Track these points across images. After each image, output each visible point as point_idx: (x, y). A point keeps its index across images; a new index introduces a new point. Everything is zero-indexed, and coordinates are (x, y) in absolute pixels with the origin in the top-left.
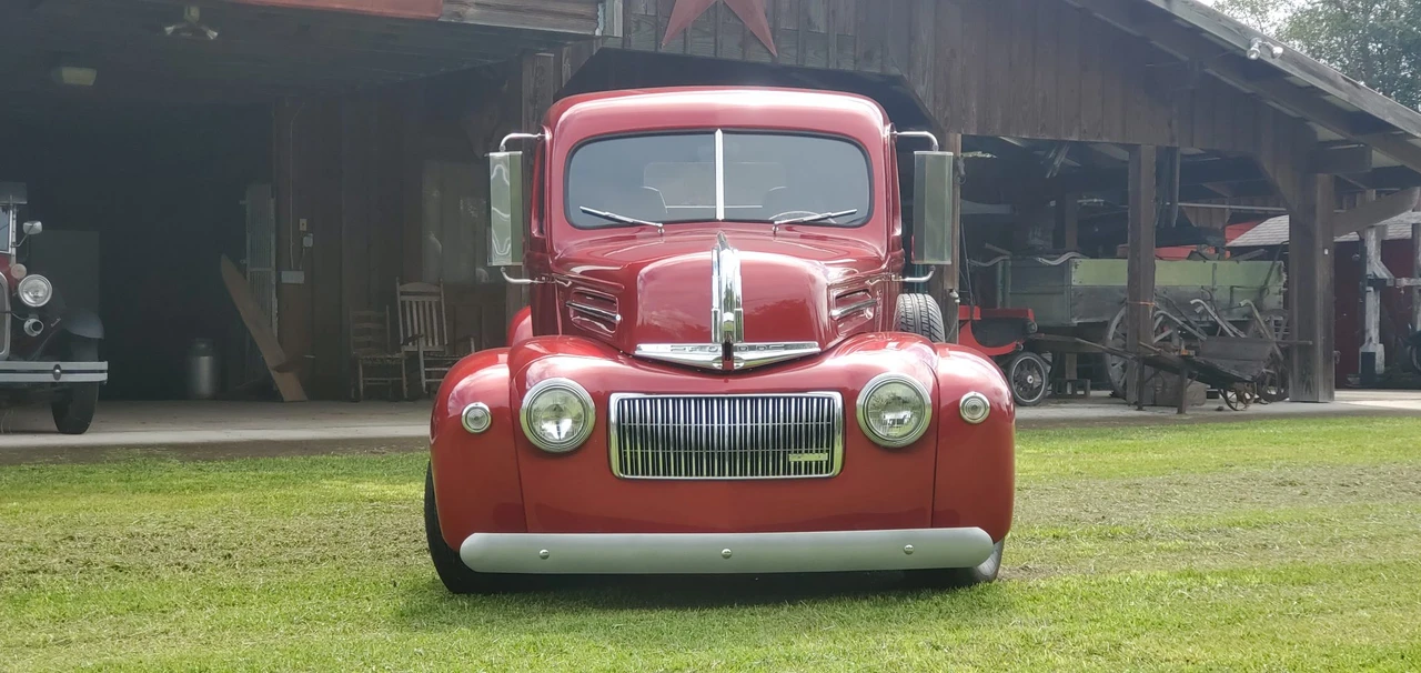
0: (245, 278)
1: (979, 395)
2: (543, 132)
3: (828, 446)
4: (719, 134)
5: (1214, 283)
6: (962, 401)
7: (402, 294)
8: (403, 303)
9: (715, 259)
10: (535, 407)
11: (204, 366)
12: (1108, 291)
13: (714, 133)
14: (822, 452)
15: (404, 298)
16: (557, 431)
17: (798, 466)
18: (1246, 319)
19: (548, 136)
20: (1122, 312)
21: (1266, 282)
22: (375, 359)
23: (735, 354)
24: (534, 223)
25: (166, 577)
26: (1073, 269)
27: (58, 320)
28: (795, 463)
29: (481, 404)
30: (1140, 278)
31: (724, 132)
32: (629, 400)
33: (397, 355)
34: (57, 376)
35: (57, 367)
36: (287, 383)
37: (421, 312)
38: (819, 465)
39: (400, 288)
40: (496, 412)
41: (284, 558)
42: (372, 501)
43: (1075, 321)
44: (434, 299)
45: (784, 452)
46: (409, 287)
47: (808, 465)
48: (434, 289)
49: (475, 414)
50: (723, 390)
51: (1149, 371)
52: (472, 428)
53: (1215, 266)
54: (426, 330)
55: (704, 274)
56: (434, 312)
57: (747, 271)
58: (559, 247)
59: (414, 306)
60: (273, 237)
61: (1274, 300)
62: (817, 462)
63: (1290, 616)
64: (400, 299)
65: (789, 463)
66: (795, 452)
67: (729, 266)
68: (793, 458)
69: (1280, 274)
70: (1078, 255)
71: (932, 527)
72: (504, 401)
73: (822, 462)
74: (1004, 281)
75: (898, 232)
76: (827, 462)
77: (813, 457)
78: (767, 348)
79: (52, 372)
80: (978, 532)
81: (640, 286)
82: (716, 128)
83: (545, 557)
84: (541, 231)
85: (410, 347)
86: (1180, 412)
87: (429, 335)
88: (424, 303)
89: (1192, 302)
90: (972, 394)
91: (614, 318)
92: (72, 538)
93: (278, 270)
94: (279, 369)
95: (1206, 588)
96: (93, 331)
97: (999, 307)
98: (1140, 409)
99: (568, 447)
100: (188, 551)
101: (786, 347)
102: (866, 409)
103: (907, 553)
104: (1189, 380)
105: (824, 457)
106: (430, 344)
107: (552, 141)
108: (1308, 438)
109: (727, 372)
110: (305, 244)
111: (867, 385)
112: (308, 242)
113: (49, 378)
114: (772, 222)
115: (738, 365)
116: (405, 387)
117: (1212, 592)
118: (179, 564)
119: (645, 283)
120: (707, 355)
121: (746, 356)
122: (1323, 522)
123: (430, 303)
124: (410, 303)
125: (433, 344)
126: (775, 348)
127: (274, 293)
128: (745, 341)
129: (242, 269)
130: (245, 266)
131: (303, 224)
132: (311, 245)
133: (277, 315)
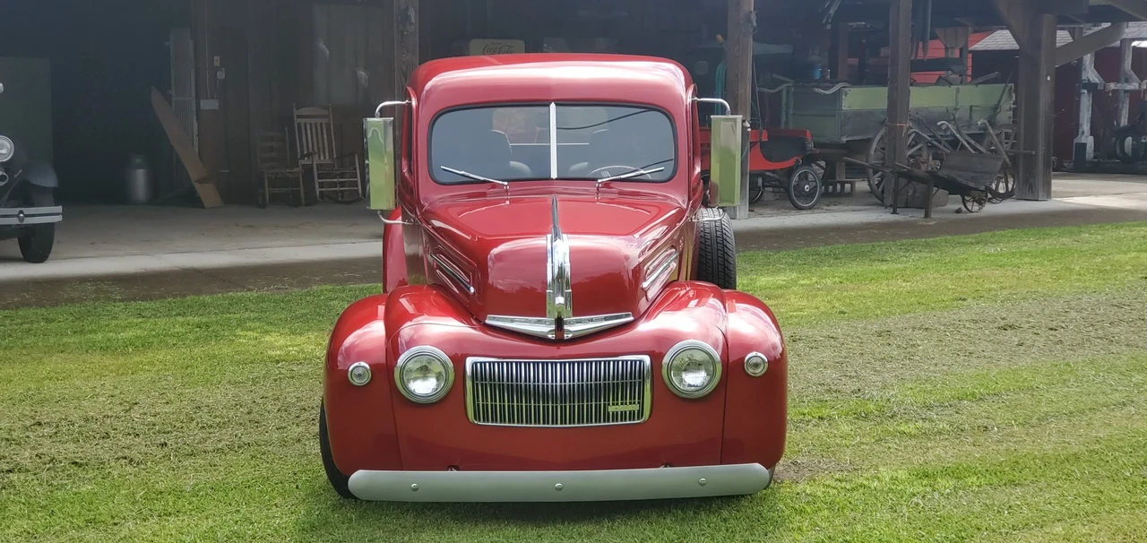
0: (171, 105)
1: (760, 354)
2: (410, 100)
3: (639, 399)
4: (553, 106)
5: (957, 103)
6: (747, 358)
7: (298, 117)
8: (299, 124)
9: (549, 247)
10: (406, 368)
11: (140, 179)
12: (871, 113)
13: (548, 105)
14: (634, 403)
15: (299, 120)
16: (423, 387)
17: (615, 415)
18: (982, 132)
19: (414, 103)
20: (882, 132)
21: (999, 101)
22: (277, 173)
23: (566, 327)
24: (404, 163)
25: (115, 473)
26: (844, 97)
27: (20, 171)
28: (613, 413)
29: (363, 364)
30: (897, 104)
31: (557, 105)
32: (481, 363)
33: (296, 170)
34: (21, 220)
35: (21, 212)
36: (208, 193)
37: (314, 132)
38: (632, 415)
39: (296, 113)
40: (375, 368)
41: (209, 446)
42: (278, 362)
43: (844, 139)
44: (324, 121)
45: (605, 405)
46: (303, 111)
47: (623, 415)
48: (324, 112)
49: (359, 370)
50: (557, 355)
51: (903, 181)
52: (357, 382)
53: (958, 91)
54: (318, 148)
55: (541, 257)
56: (325, 131)
57: (574, 254)
58: (426, 199)
59: (308, 127)
60: (193, 71)
61: (1005, 116)
62: (630, 412)
63: (1001, 533)
64: (297, 121)
65: (609, 413)
66: (613, 404)
67: (561, 250)
68: (611, 409)
69: (1010, 94)
70: (847, 85)
71: (721, 463)
72: (381, 357)
73: (634, 411)
74: (787, 105)
75: (698, 170)
76: (639, 411)
77: (628, 408)
78: (592, 320)
79: (17, 216)
80: (757, 466)
81: (490, 263)
82: (550, 101)
83: (415, 489)
84: (410, 170)
85: (306, 161)
86: (927, 216)
87: (321, 150)
88: (316, 124)
89: (939, 124)
90: (754, 354)
91: (469, 289)
92: (40, 424)
93: (198, 98)
94: (200, 181)
95: (936, 495)
96: (50, 181)
97: (783, 127)
98: (894, 212)
99: (434, 399)
100: (132, 436)
101: (606, 319)
102: (670, 368)
103: (702, 485)
104: (935, 189)
105: (636, 407)
106: (322, 158)
107: (418, 107)
108: (1027, 260)
109: (559, 341)
110: (219, 77)
111: (671, 350)
112: (221, 75)
113: (14, 221)
114: (595, 180)
115: (568, 336)
116: (302, 195)
117: (942, 498)
118: (125, 458)
119: (494, 263)
120: (543, 328)
121: (575, 327)
122: (1034, 389)
123: (321, 124)
124: (305, 124)
125: (325, 157)
126: (597, 320)
127: (195, 118)
128: (574, 316)
129: (168, 99)
130: (171, 95)
131: (217, 61)
132: (223, 77)
133: (198, 135)
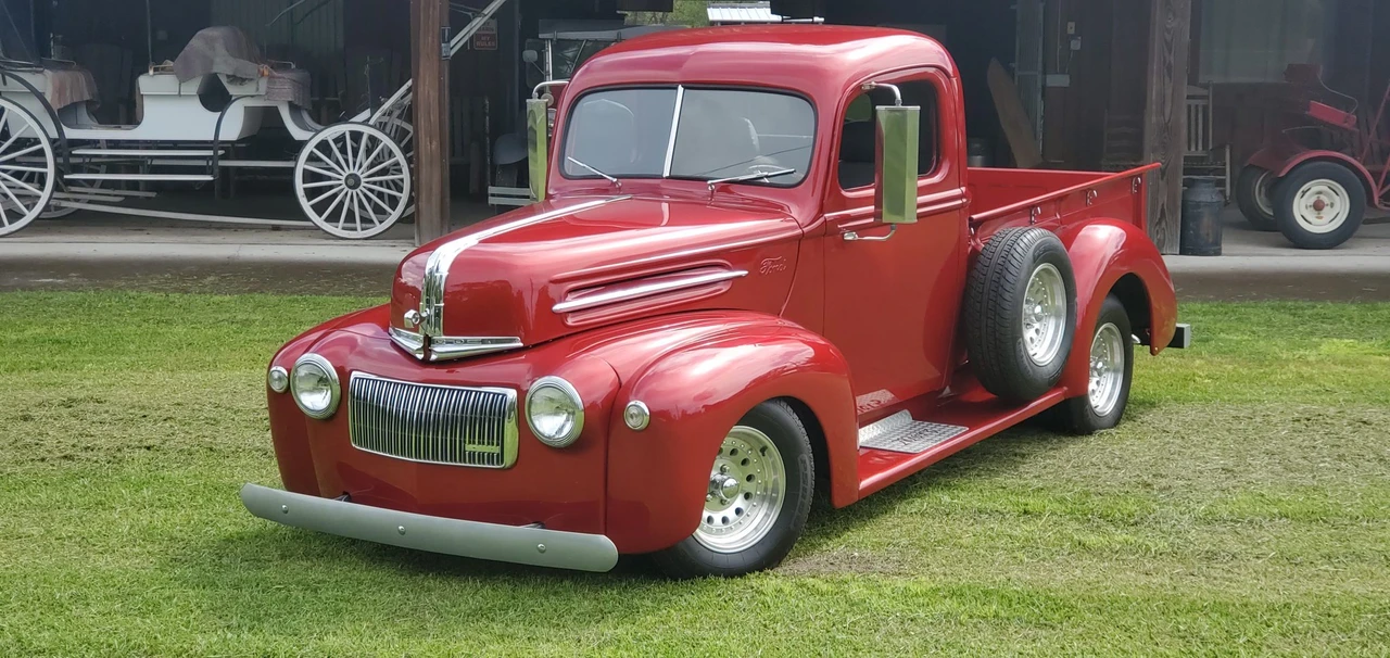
1: (639, 402)
3: (498, 440)
4: (681, 89)
6: (628, 406)
10: (299, 376)
13: (676, 88)
14: (493, 444)
16: (316, 402)
17: (472, 456)
23: (434, 347)
28: (472, 452)
29: (280, 368)
32: (361, 379)
38: (491, 457)
45: (461, 441)
47: (481, 457)
48: (1204, 92)
49: (276, 374)
52: (276, 388)
56: (1201, 116)
60: (1041, 40)
62: (489, 453)
65: (465, 452)
66: (470, 443)
68: (469, 448)
73: (493, 454)
76: (498, 455)
77: (486, 449)
78: (466, 342)
82: (678, 84)
83: (286, 512)
87: (1194, 139)
88: (1190, 107)
90: (634, 400)
93: (1045, 73)
101: (483, 342)
103: (541, 551)
105: (495, 449)
109: (427, 363)
110: (1072, 47)
111: (536, 384)
112: (1076, 45)
114: (706, 180)
115: (433, 357)
120: (415, 345)
121: (442, 349)
125: (1197, 149)
126: (472, 342)
127: (1040, 96)
128: (445, 334)
129: (1010, 73)
130: (1014, 69)
131: (1071, 28)
132: (1078, 48)
133: (1043, 117)
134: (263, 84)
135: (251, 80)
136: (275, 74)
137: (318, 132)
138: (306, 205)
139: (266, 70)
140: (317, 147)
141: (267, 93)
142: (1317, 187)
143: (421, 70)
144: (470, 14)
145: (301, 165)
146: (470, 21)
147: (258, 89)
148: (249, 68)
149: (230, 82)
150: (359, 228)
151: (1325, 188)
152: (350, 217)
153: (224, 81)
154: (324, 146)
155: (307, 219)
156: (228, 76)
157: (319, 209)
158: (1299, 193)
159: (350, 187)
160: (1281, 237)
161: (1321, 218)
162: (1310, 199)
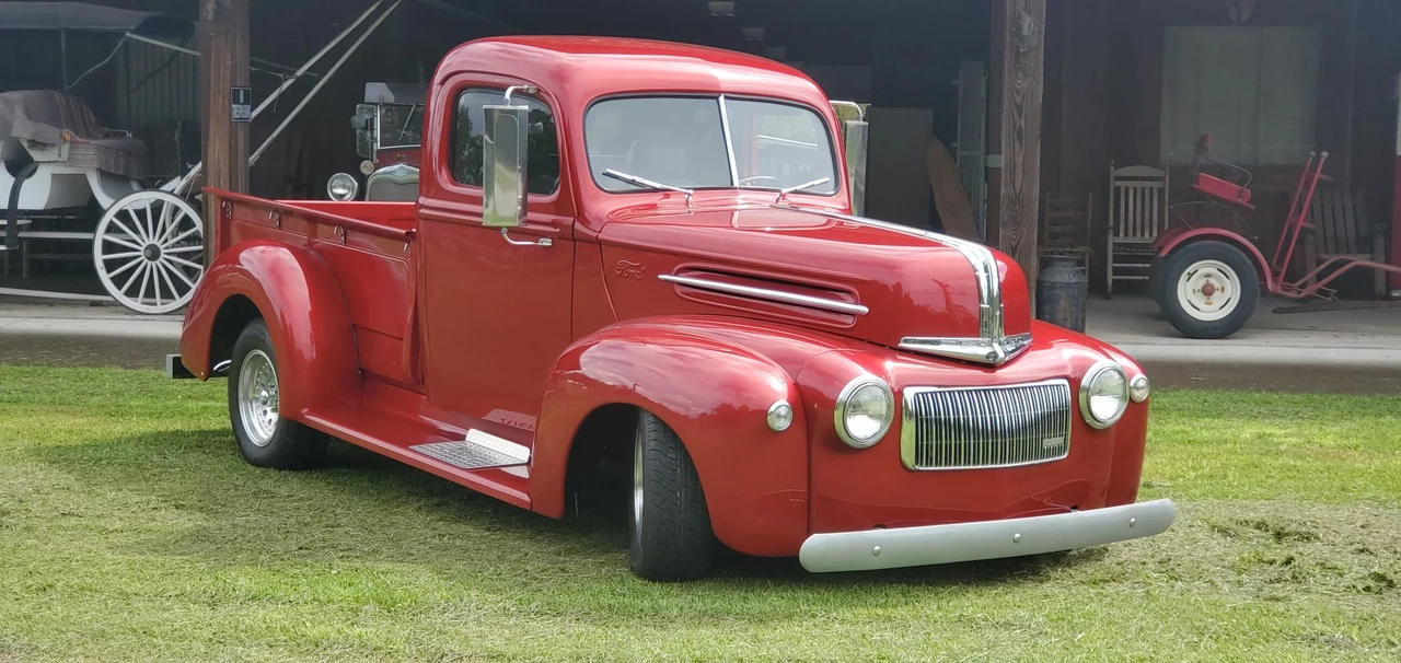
0: (955, 160)
7: (1117, 178)
8: (1117, 189)
15: (1118, 183)
37: (1139, 199)
39: (1114, 172)
44: (1157, 185)
46: (1127, 171)
48: (1160, 173)
56: (1156, 199)
59: (1131, 193)
60: (983, 116)
64: (1113, 184)
88: (1143, 189)
93: (988, 153)
123: (1152, 189)
124: (1127, 188)
127: (982, 178)
129: (952, 153)
130: (956, 148)
133: (986, 201)
134: (66, 149)
135: (53, 145)
136: (79, 139)
137: (118, 200)
138: (105, 278)
139: (67, 134)
140: (117, 216)
141: (69, 159)
142: (1205, 269)
143: (211, 132)
144: (281, 75)
145: (100, 235)
146: (279, 83)
147: (60, 155)
148: (49, 132)
149: (31, 147)
150: (159, 304)
151: (1214, 271)
152: (150, 293)
153: (25, 145)
154: (123, 215)
155: (106, 293)
156: (29, 141)
157: (119, 281)
158: (1184, 276)
159: (149, 259)
160: (1168, 326)
161: (1210, 304)
162: (1198, 282)
